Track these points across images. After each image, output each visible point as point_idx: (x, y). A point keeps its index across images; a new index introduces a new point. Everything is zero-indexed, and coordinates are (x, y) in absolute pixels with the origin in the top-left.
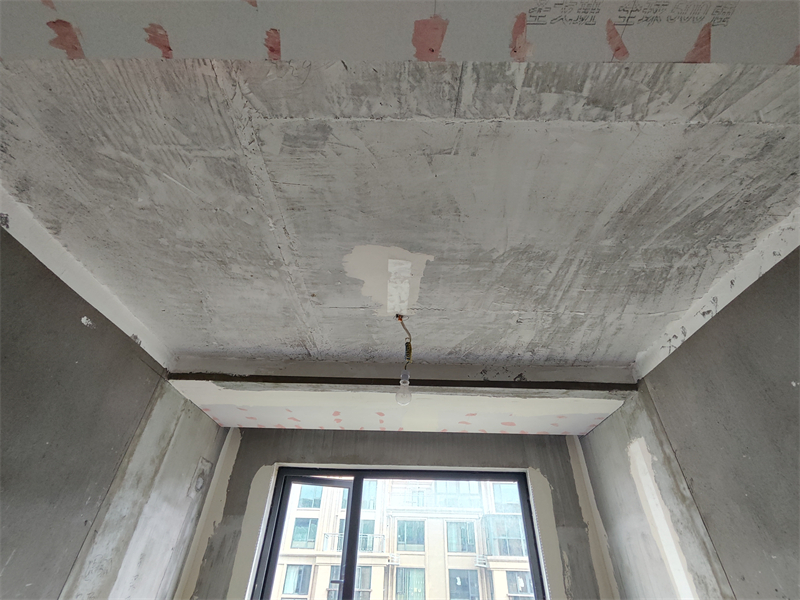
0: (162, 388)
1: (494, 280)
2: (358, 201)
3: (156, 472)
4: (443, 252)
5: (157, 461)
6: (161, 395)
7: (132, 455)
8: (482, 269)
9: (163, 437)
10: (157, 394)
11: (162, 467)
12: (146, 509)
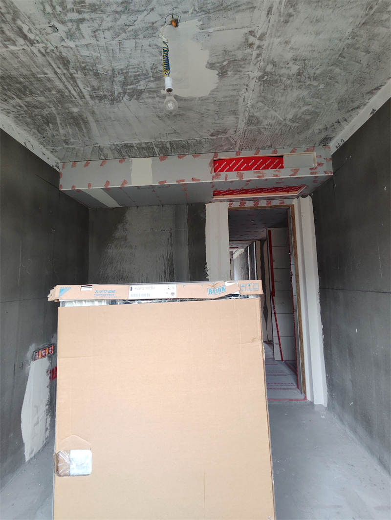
1: (115, 79)
2: (203, 116)
4: (157, 96)
8: (129, 87)
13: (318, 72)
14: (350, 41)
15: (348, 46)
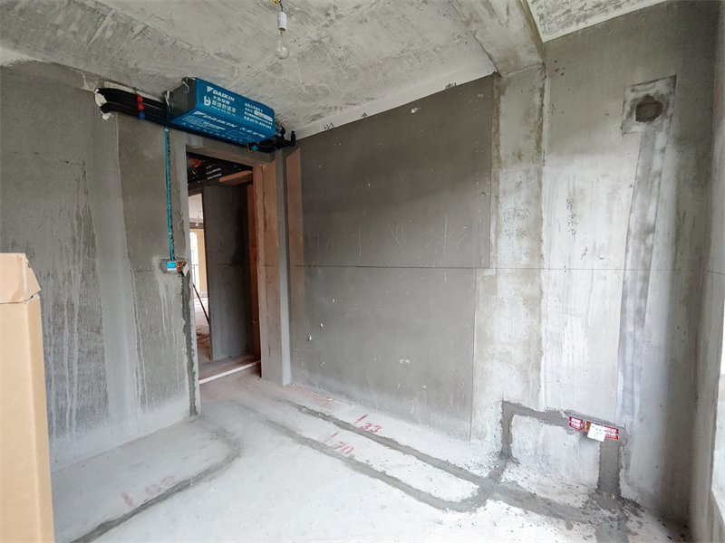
0: (498, 88)
2: (228, 32)
3: (539, 141)
5: (534, 135)
6: (502, 93)
7: (498, 145)
9: (527, 114)
10: (496, 96)
11: (545, 134)
12: (546, 169)
13: (352, 67)
14: (381, 62)
15: (379, 64)
